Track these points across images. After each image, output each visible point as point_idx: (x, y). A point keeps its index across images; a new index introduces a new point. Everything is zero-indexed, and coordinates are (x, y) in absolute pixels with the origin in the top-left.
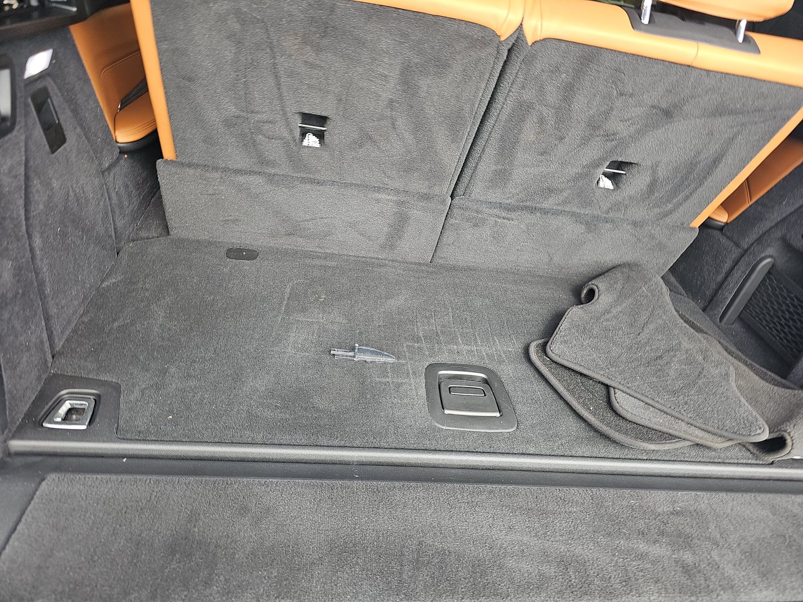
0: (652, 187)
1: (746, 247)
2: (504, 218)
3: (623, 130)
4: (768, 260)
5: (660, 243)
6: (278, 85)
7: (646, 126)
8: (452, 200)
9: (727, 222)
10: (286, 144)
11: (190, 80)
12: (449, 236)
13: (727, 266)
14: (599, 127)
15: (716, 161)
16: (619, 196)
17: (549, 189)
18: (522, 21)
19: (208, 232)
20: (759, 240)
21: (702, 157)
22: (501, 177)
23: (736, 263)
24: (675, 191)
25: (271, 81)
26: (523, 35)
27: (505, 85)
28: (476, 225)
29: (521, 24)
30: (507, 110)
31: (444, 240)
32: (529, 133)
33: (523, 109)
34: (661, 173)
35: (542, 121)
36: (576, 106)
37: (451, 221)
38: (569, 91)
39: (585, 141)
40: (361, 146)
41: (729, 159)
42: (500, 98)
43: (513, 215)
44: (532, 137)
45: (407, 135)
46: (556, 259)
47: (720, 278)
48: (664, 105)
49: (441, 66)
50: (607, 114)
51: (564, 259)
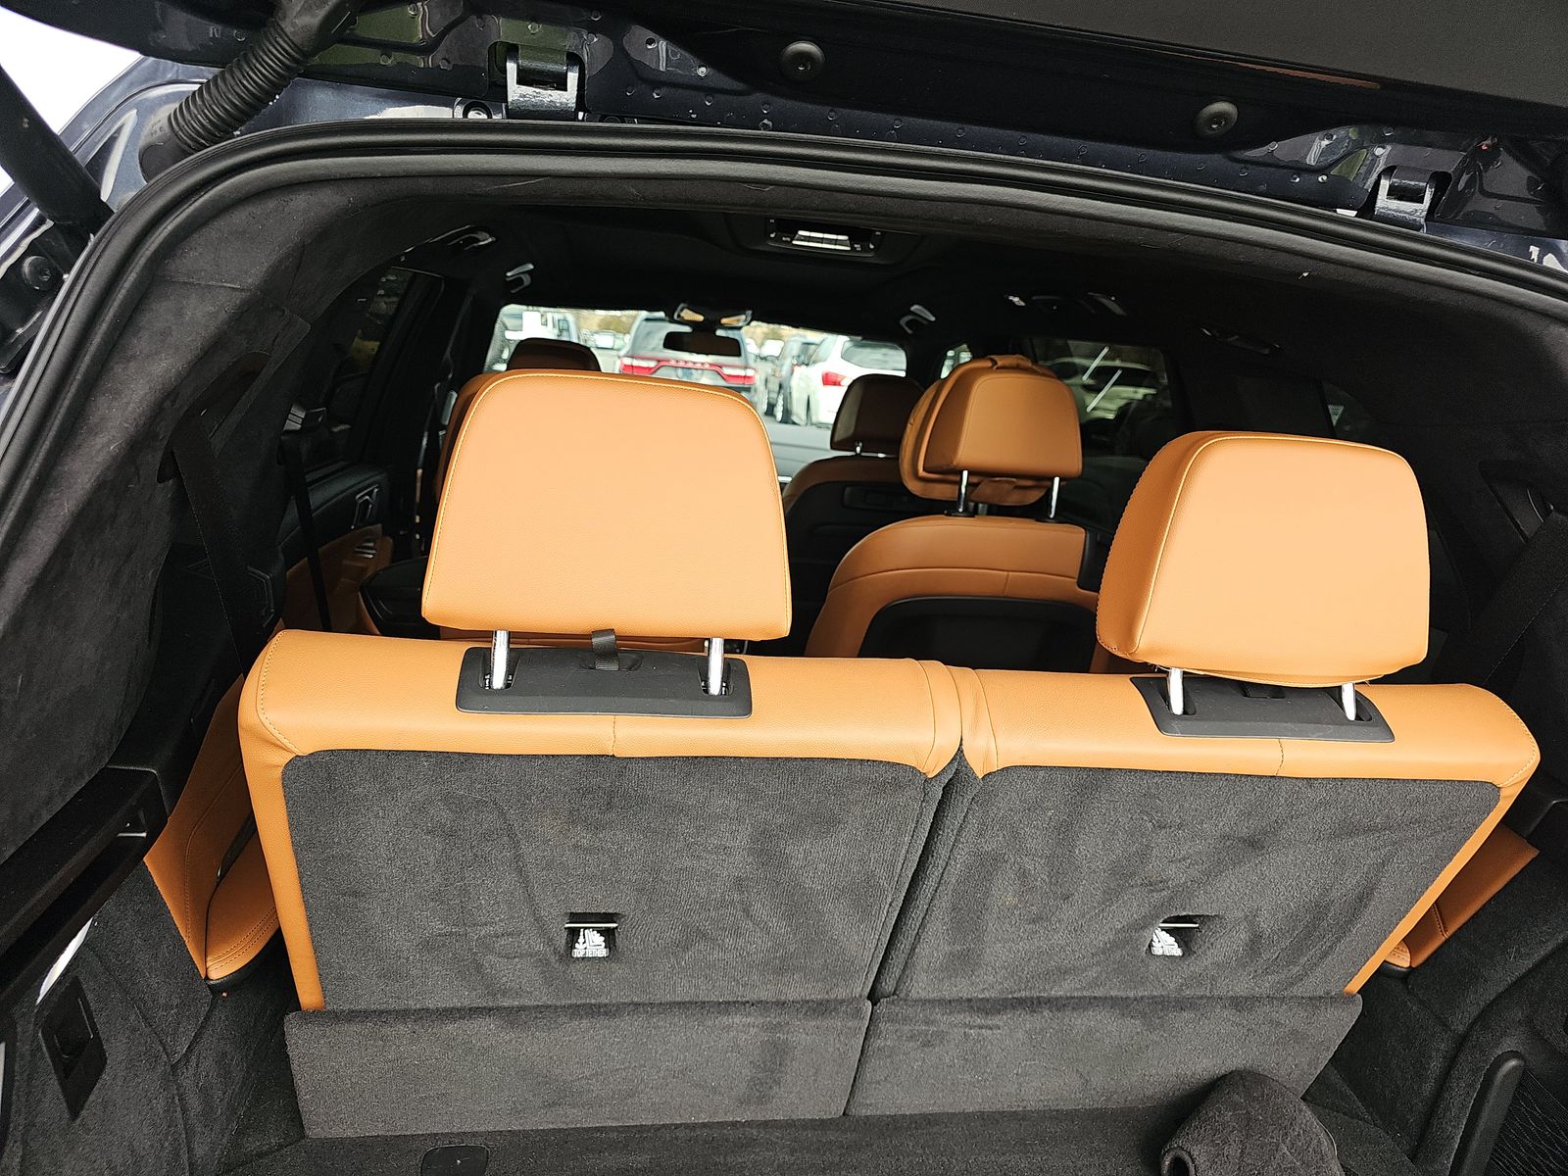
0: (1255, 944)
1: (1461, 1028)
2: (981, 1027)
3: (1176, 874)
4: (1513, 1063)
5: (1294, 1032)
6: (526, 883)
7: (1220, 862)
8: (874, 1004)
9: (1410, 967)
10: (543, 962)
11: (355, 894)
12: (875, 1069)
13: (1435, 1066)
14: (1132, 875)
15: (1363, 898)
16: (1194, 966)
17: (1059, 969)
18: (961, 745)
19: (384, 1121)
20: (1483, 1018)
21: (1335, 894)
22: (964, 961)
23: (1451, 1062)
24: (1297, 950)
25: (510, 879)
26: (967, 766)
27: (948, 834)
28: (927, 1044)
29: (960, 750)
30: (956, 869)
31: (868, 1074)
32: (1004, 893)
33: (986, 866)
34: (1265, 924)
35: (1023, 875)
36: (1081, 850)
37: (877, 1043)
38: (1064, 833)
39: (1111, 895)
40: (686, 949)
41: (1385, 891)
42: (942, 851)
43: (996, 1020)
44: (1011, 899)
45: (773, 923)
46: (1097, 1080)
47: (1428, 1088)
48: (1244, 832)
49: (827, 823)
50: (1143, 855)
51: (1112, 1079)
